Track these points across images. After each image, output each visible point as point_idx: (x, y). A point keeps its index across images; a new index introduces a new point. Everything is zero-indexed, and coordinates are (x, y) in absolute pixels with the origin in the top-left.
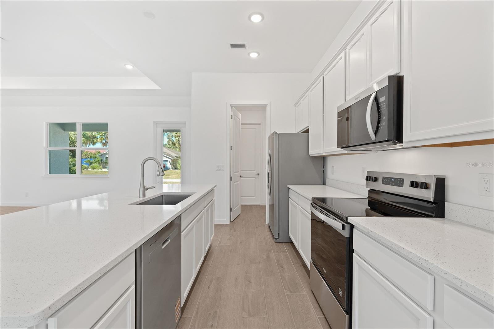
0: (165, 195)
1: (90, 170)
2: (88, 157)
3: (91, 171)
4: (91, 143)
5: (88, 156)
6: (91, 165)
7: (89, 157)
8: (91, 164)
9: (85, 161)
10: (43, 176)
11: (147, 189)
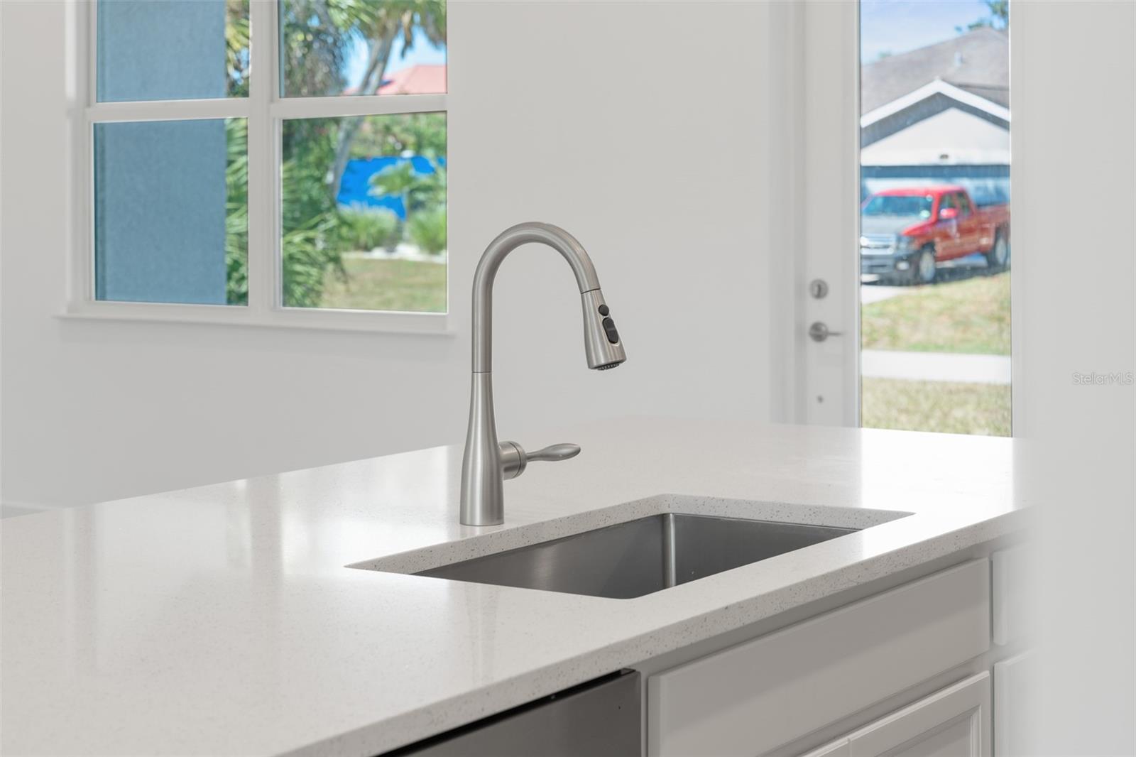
0: (678, 518)
1: (408, 252)
2: (404, 147)
3: (417, 265)
4: (424, 24)
5: (404, 136)
6: (421, 215)
7: (411, 139)
8: (416, 205)
9: (380, 181)
10: (63, 312)
11: (517, 465)
